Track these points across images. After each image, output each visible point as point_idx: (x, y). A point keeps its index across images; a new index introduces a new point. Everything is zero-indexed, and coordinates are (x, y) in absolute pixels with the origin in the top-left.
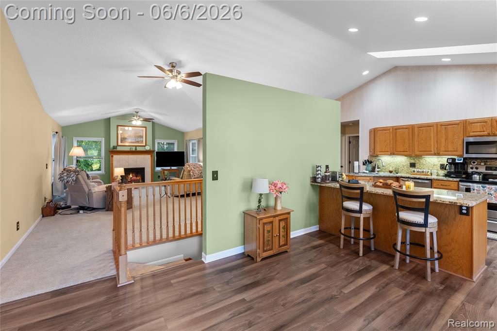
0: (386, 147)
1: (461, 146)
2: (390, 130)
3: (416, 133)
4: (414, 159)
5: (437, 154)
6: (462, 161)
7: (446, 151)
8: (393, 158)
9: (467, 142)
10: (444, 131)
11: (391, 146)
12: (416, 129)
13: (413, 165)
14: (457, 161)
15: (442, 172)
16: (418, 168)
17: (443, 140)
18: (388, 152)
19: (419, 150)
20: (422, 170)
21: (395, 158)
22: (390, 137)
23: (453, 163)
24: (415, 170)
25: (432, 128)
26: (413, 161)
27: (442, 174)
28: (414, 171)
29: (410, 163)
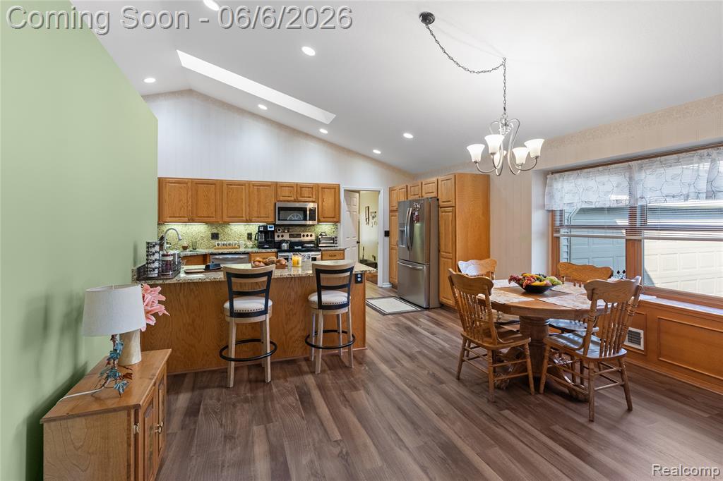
0: (181, 209)
1: (273, 212)
2: (187, 183)
3: (225, 192)
4: (217, 228)
5: (249, 221)
6: (273, 229)
7: (258, 217)
8: (187, 227)
9: (279, 208)
10: (256, 192)
11: (190, 208)
12: (225, 186)
13: (215, 236)
14: (269, 229)
15: (250, 244)
16: (222, 240)
17: (256, 203)
18: (184, 217)
19: (229, 215)
20: (228, 243)
21: (190, 227)
22: (188, 193)
23: (264, 232)
24: (220, 242)
25: (243, 187)
26: (215, 231)
27: (251, 246)
28: (218, 245)
29: (212, 234)
